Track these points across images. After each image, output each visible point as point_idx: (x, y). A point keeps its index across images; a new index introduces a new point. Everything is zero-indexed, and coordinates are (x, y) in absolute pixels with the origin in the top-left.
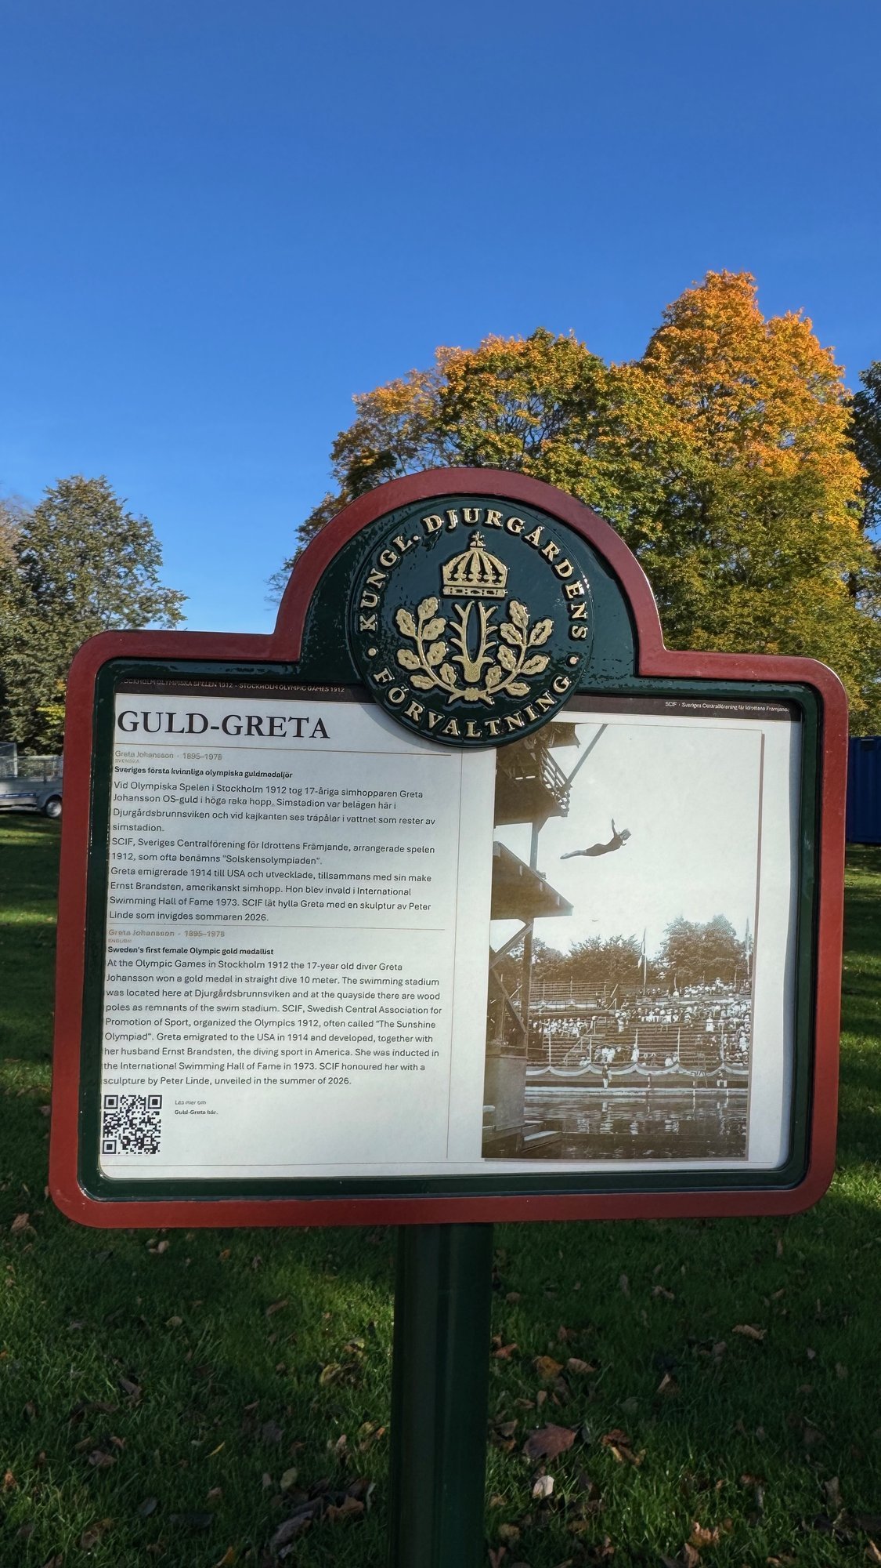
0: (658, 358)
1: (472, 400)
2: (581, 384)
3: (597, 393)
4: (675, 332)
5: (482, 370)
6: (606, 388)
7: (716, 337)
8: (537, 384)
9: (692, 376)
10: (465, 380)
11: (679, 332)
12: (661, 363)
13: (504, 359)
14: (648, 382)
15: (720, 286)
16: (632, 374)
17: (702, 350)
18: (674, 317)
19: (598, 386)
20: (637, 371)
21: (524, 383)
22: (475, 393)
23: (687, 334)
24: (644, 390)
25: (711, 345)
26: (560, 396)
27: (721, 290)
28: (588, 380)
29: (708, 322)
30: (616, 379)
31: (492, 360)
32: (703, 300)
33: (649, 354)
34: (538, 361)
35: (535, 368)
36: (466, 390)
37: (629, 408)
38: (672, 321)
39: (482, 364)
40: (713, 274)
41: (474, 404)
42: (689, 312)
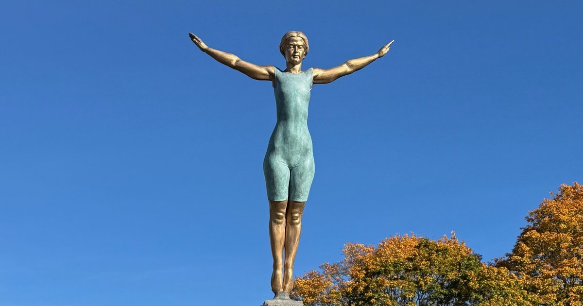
0: (522, 256)
1: (371, 298)
2: (459, 280)
3: (469, 289)
4: (535, 234)
5: (379, 273)
6: (477, 286)
7: (569, 238)
8: (423, 283)
9: (551, 270)
10: (365, 281)
11: (538, 235)
12: (526, 260)
13: (395, 265)
14: (513, 278)
15: (572, 195)
16: (499, 273)
17: (559, 249)
18: (536, 221)
19: (471, 284)
20: (504, 270)
21: (412, 283)
22: (373, 292)
23: (546, 236)
24: (509, 286)
25: (567, 244)
26: (442, 291)
27: (574, 199)
28: (464, 277)
29: (563, 226)
30: (486, 279)
31: (386, 266)
32: (558, 209)
33: (515, 251)
34: (424, 265)
35: (421, 270)
36: (367, 289)
37: (498, 300)
38: (534, 225)
39: (378, 268)
40: (566, 186)
41: (373, 300)
42: (547, 219)
